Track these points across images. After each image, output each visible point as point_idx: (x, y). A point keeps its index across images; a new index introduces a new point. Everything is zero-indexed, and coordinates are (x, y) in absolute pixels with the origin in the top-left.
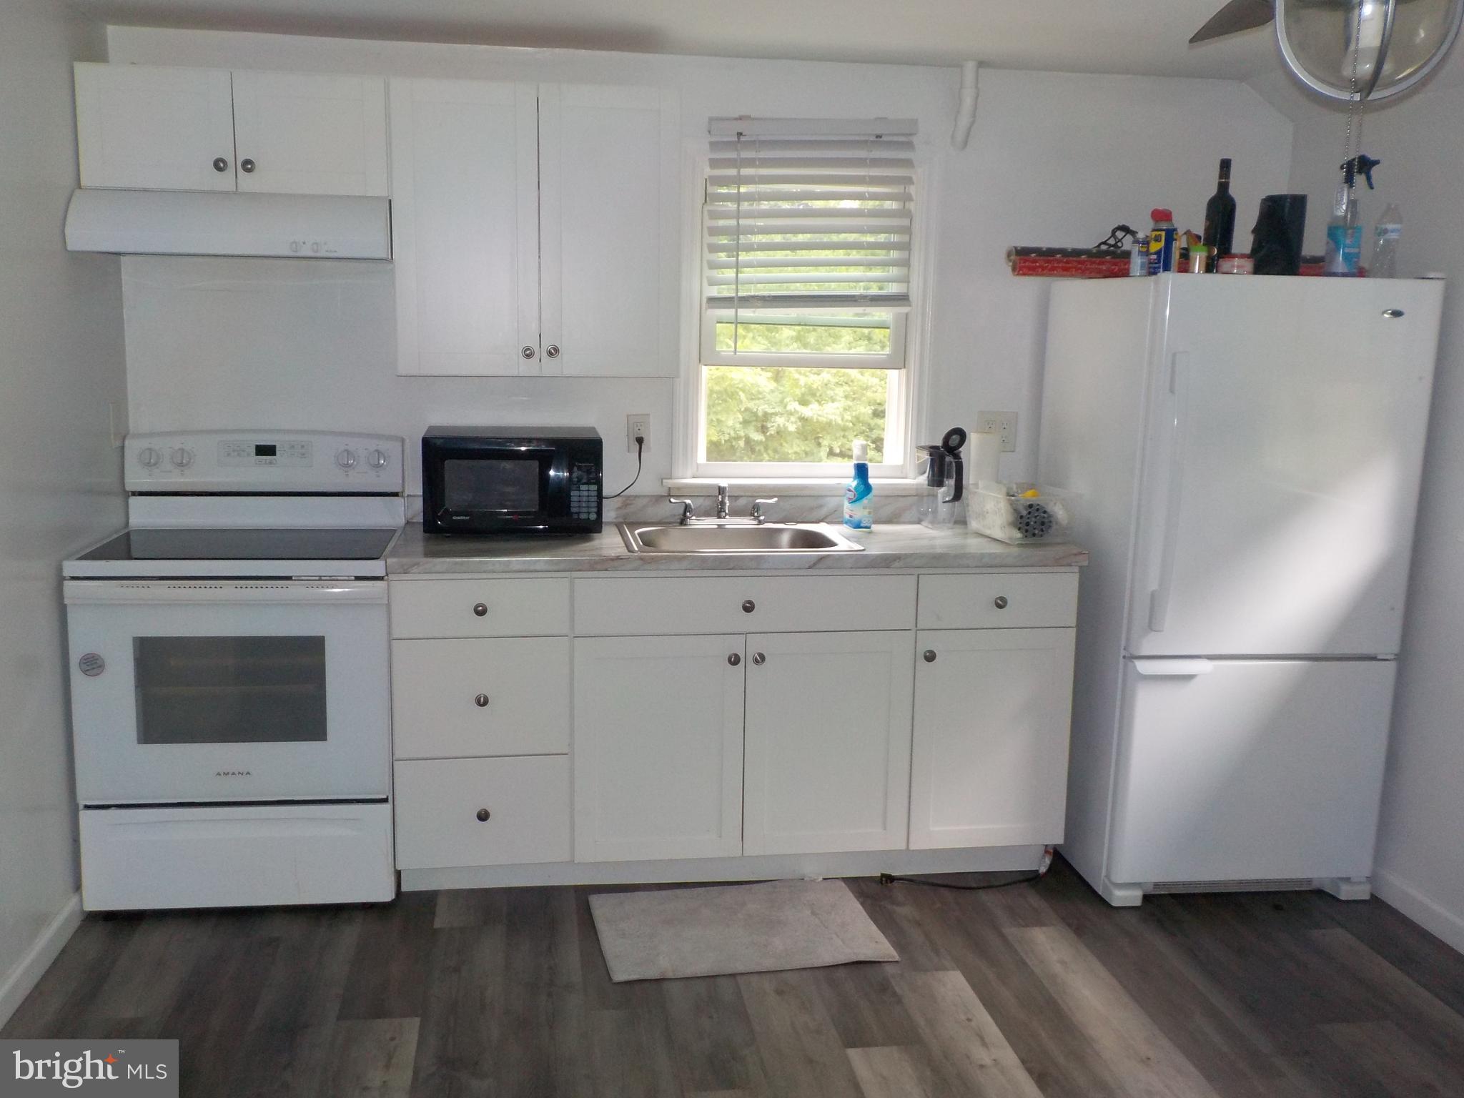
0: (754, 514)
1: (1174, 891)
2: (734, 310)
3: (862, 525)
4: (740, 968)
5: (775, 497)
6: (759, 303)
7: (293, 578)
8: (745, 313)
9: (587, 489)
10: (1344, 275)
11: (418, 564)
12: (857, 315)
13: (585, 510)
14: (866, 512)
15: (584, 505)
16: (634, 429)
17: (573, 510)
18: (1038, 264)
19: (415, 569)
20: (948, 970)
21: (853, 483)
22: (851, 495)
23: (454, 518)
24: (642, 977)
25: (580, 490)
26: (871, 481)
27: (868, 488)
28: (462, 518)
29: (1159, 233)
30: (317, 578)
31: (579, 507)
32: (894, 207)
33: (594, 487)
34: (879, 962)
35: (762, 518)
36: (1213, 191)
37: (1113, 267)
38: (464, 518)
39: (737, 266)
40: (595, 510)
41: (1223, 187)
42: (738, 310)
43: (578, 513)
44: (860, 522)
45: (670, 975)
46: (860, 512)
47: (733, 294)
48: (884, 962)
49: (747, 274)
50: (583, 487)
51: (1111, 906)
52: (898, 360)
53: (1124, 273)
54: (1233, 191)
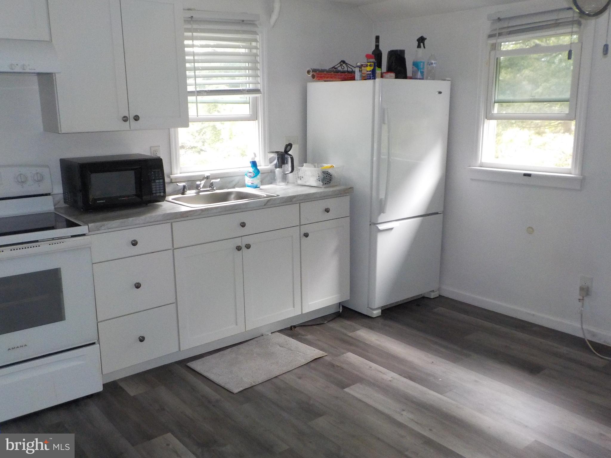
0: (211, 187)
1: (387, 308)
2: (195, 97)
3: (258, 186)
4: (278, 374)
5: (219, 178)
6: (205, 94)
7: (39, 241)
8: (200, 98)
9: (159, 182)
10: (420, 79)
11: (104, 225)
12: (241, 98)
13: (158, 191)
14: (259, 181)
15: (158, 189)
16: (154, 153)
17: (154, 192)
18: (322, 76)
19: (103, 228)
20: (346, 353)
21: (251, 170)
22: (252, 175)
23: (98, 202)
24: (245, 388)
25: (155, 183)
26: (258, 168)
27: (258, 171)
28: (101, 201)
29: (372, 63)
30: (52, 239)
31: (156, 190)
32: (246, 52)
33: (161, 181)
34: (320, 357)
35: (215, 188)
36: (373, 48)
37: (345, 77)
38: (103, 201)
39: (195, 77)
40: (163, 191)
41: (377, 46)
42: (197, 97)
43: (156, 193)
44: (257, 186)
45: (254, 384)
46: (256, 181)
47: (194, 90)
48: (323, 356)
49: (199, 81)
50: (157, 181)
51: (374, 318)
52: (254, 117)
53: (353, 79)
54: (381, 48)
